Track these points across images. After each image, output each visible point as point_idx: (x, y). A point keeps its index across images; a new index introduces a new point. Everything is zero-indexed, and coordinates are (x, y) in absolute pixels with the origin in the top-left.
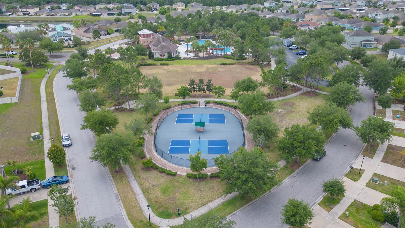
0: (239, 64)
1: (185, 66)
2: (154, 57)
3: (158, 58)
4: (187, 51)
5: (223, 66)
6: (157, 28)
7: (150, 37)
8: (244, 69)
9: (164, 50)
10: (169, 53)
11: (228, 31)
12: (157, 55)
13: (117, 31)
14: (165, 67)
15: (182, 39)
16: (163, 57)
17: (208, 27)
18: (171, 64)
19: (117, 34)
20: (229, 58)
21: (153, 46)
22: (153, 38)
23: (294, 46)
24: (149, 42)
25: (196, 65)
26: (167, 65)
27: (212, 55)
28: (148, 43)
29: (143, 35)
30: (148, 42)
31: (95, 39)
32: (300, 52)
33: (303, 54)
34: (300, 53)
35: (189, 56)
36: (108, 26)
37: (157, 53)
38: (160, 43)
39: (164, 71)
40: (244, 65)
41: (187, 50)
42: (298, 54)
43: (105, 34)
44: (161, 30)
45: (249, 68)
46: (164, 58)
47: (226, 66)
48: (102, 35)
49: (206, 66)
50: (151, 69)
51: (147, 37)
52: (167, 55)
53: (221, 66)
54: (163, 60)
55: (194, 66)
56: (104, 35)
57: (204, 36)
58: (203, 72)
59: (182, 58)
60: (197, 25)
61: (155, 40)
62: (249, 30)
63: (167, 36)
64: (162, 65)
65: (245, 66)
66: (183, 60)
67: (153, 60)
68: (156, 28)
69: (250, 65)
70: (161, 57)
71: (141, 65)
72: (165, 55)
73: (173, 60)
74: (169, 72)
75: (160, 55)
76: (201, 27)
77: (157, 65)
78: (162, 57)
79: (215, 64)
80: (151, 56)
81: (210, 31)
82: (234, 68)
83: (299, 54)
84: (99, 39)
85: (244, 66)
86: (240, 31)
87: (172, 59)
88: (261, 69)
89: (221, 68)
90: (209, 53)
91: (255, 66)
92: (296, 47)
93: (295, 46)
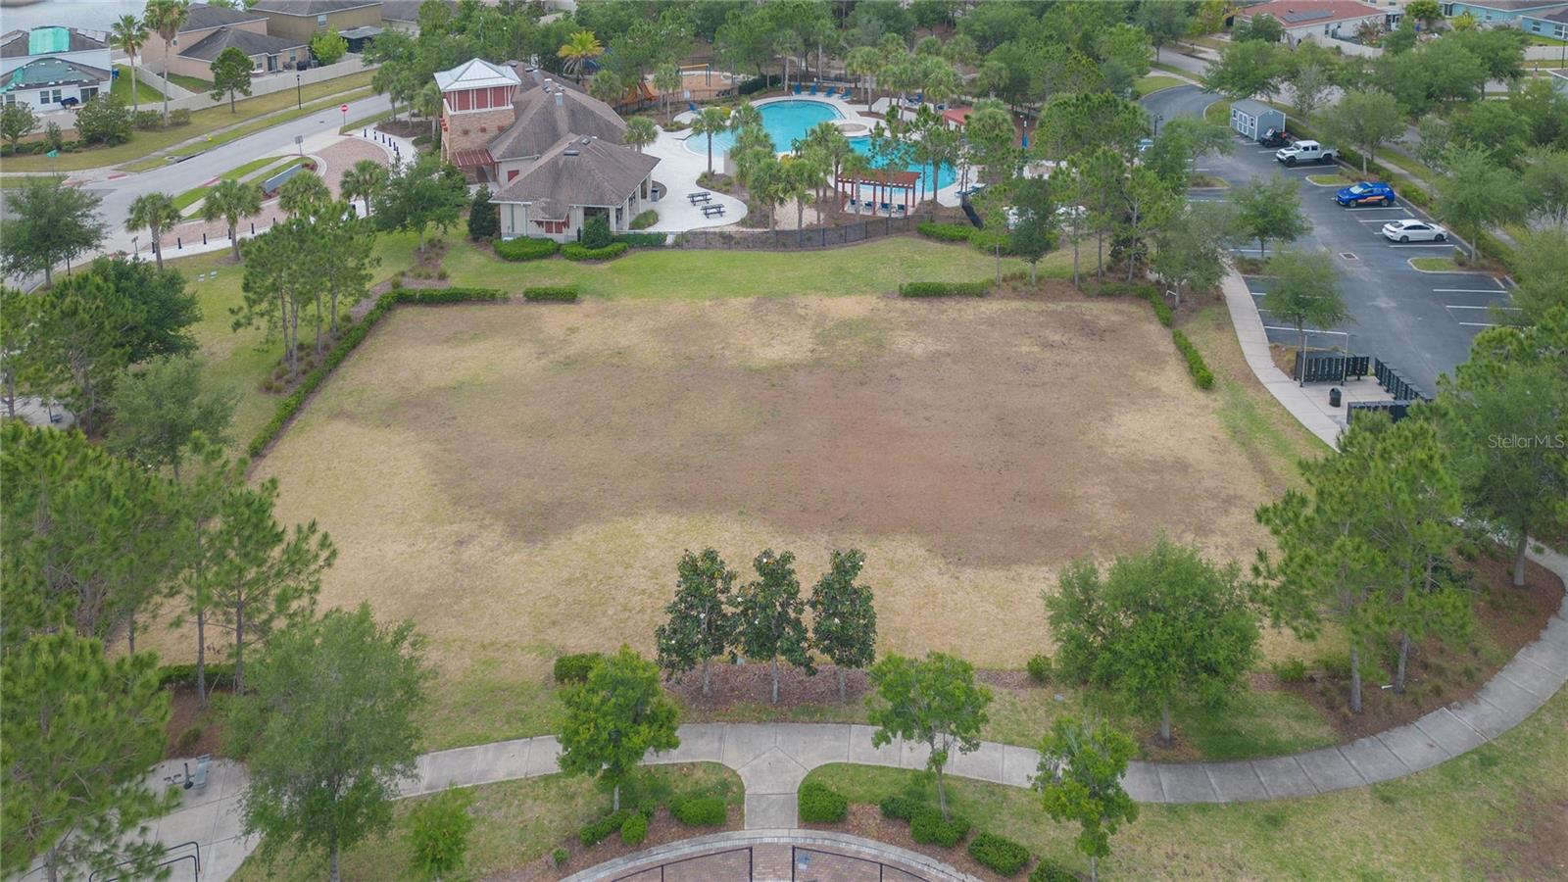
0: (1018, 284)
1: (678, 307)
2: (504, 229)
3: (523, 240)
4: (708, 180)
5: (920, 308)
6: (560, 43)
7: (499, 102)
8: (1057, 337)
9: (564, 194)
10: (589, 212)
11: (931, 61)
12: (518, 222)
13: (355, 45)
14: (555, 318)
15: (687, 95)
16: (554, 236)
17: (828, 32)
18: (593, 293)
19: (352, 63)
20: (952, 240)
21: (513, 153)
22: (520, 109)
23: (1306, 149)
24: (493, 132)
25: (751, 299)
26: (568, 297)
27: (848, 208)
28: (487, 137)
29: (463, 95)
30: (483, 130)
31: (217, 97)
32: (1356, 190)
33: (1378, 204)
34: (1361, 196)
35: (715, 224)
36: (322, 18)
37: (519, 213)
38: (555, 137)
39: (540, 355)
40: (1054, 298)
41: (705, 176)
42: (1347, 204)
43: (294, 63)
44: (575, 54)
45: (1089, 330)
46: (559, 238)
47: (937, 303)
48: (280, 66)
49: (814, 303)
50: (455, 339)
51: (482, 104)
52: (578, 221)
53: (907, 304)
54: (557, 251)
55: (738, 303)
56: (288, 67)
57: (807, 76)
58: (796, 367)
59: (670, 240)
60: (769, 25)
61: (525, 121)
62: (1049, 57)
63: (604, 87)
64: (536, 297)
65: (1061, 306)
66: (678, 253)
67: (490, 252)
68: (553, 41)
69: (1089, 295)
70: (541, 232)
71: (404, 299)
72: (566, 224)
73: (617, 255)
74: (569, 363)
75: (540, 223)
76: (790, 32)
77: (506, 300)
78: (549, 230)
79: (871, 287)
80: (485, 224)
81: (834, 51)
82: (991, 323)
83: (1353, 203)
84: (239, 96)
85: (1052, 306)
86: (1000, 59)
87: (609, 249)
88: (1168, 332)
89: (913, 326)
90: (830, 193)
91: (1124, 306)
92: (1320, 154)
93: (1314, 148)
